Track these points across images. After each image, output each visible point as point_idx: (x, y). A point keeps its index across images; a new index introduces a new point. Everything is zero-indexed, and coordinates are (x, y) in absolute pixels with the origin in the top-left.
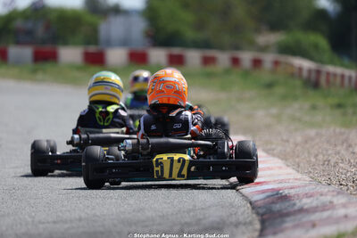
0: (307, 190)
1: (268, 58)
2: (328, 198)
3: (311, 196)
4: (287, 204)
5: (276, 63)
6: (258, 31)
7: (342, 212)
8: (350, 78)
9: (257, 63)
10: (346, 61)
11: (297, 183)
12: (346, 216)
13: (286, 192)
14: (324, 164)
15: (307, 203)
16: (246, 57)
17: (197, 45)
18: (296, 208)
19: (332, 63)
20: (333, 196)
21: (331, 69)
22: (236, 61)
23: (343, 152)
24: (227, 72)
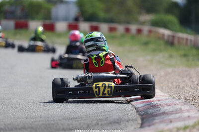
0: (167, 102)
1: (146, 29)
2: (179, 107)
3: (170, 105)
4: (156, 110)
5: (150, 31)
6: (140, 13)
7: (186, 114)
8: (191, 40)
9: (139, 31)
10: (189, 31)
11: (162, 98)
12: (189, 117)
13: (155, 103)
14: (176, 88)
15: (167, 109)
16: (133, 28)
17: (106, 21)
18: (161, 112)
19: (181, 32)
20: (182, 105)
21: (180, 35)
22: (127, 30)
23: (187, 81)
24: (123, 36)
